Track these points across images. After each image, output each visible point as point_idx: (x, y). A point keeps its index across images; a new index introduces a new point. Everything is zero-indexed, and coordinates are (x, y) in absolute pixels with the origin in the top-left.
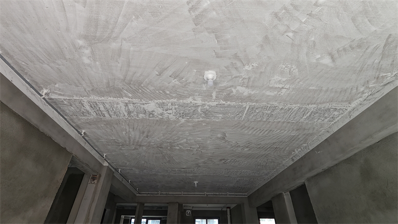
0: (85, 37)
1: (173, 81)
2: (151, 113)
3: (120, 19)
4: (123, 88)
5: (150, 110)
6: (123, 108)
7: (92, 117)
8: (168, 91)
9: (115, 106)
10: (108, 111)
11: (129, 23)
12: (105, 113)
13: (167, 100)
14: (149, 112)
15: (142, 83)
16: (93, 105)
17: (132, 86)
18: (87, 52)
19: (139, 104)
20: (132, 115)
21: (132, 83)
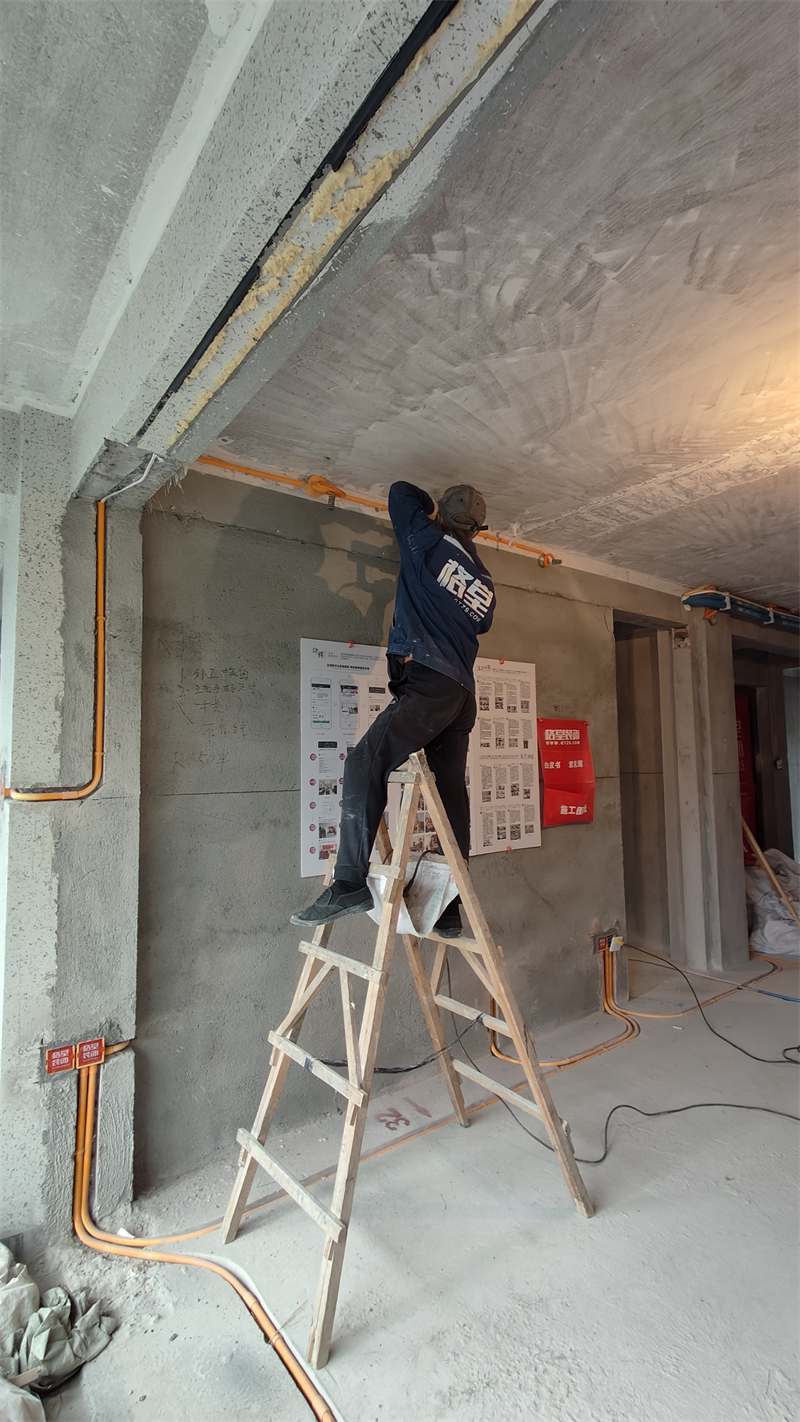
0: (532, 436)
1: (760, 396)
2: (746, 471)
3: (571, 385)
4: (644, 464)
5: (739, 467)
6: (668, 491)
7: (614, 529)
8: (760, 417)
9: (648, 495)
10: (638, 508)
11: (590, 380)
12: (634, 513)
13: (772, 432)
14: (738, 472)
15: (681, 437)
16: (601, 512)
17: (661, 452)
18: (547, 450)
19: (700, 471)
20: (697, 493)
21: (657, 447)
